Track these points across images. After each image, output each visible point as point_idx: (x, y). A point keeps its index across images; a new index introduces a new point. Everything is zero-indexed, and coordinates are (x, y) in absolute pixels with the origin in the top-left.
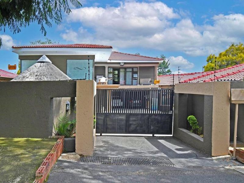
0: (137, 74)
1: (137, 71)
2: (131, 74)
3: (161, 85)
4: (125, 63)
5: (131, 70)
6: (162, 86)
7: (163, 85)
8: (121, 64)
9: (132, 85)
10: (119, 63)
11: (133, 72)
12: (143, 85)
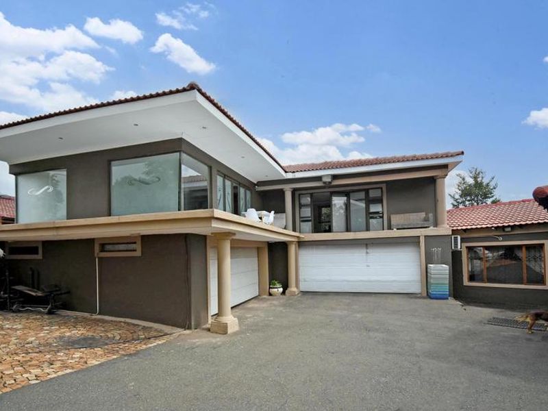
0: (380, 205)
1: (380, 195)
2: (363, 205)
3: (464, 228)
4: (335, 177)
5: (362, 195)
6: (465, 230)
7: (469, 227)
8: (325, 179)
9: (368, 229)
10: (319, 179)
11: (369, 201)
12: (398, 229)
